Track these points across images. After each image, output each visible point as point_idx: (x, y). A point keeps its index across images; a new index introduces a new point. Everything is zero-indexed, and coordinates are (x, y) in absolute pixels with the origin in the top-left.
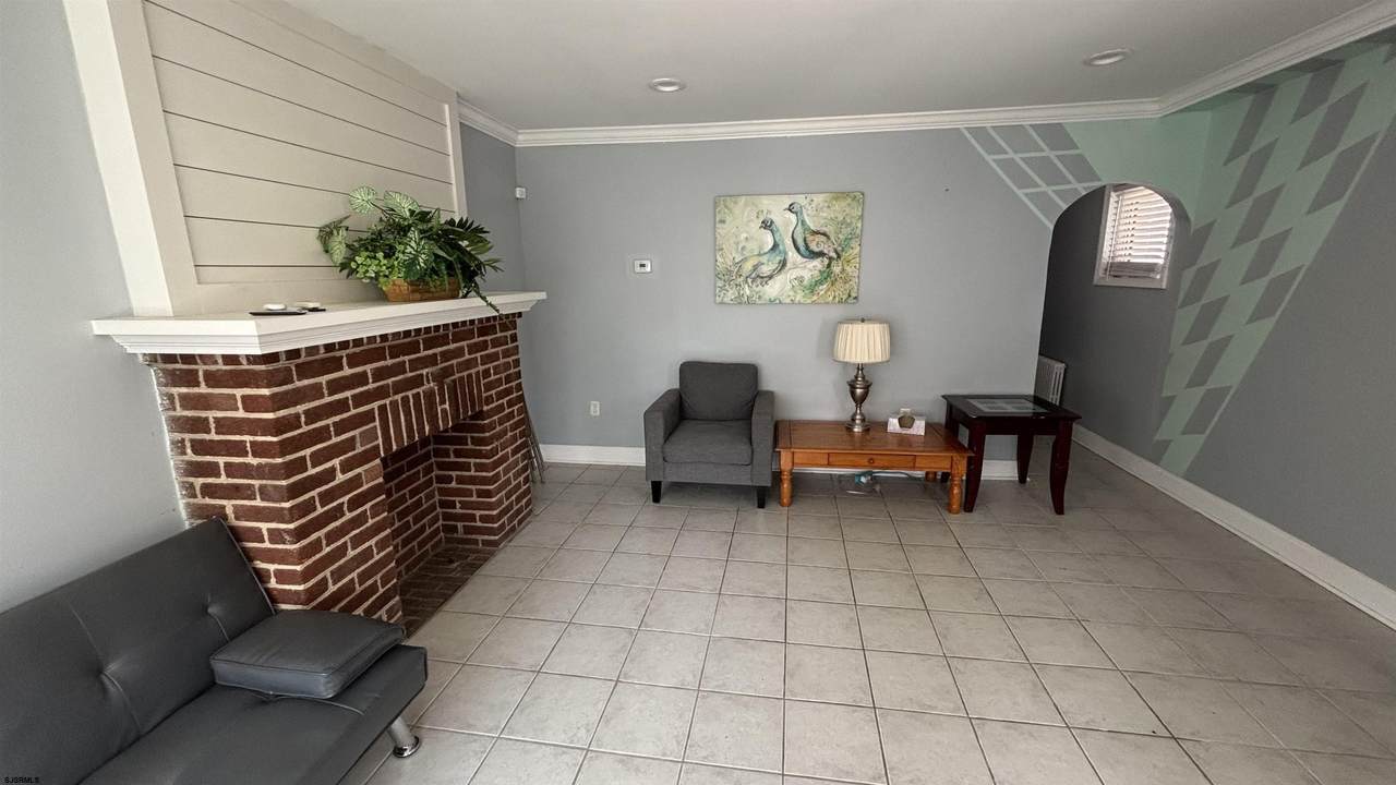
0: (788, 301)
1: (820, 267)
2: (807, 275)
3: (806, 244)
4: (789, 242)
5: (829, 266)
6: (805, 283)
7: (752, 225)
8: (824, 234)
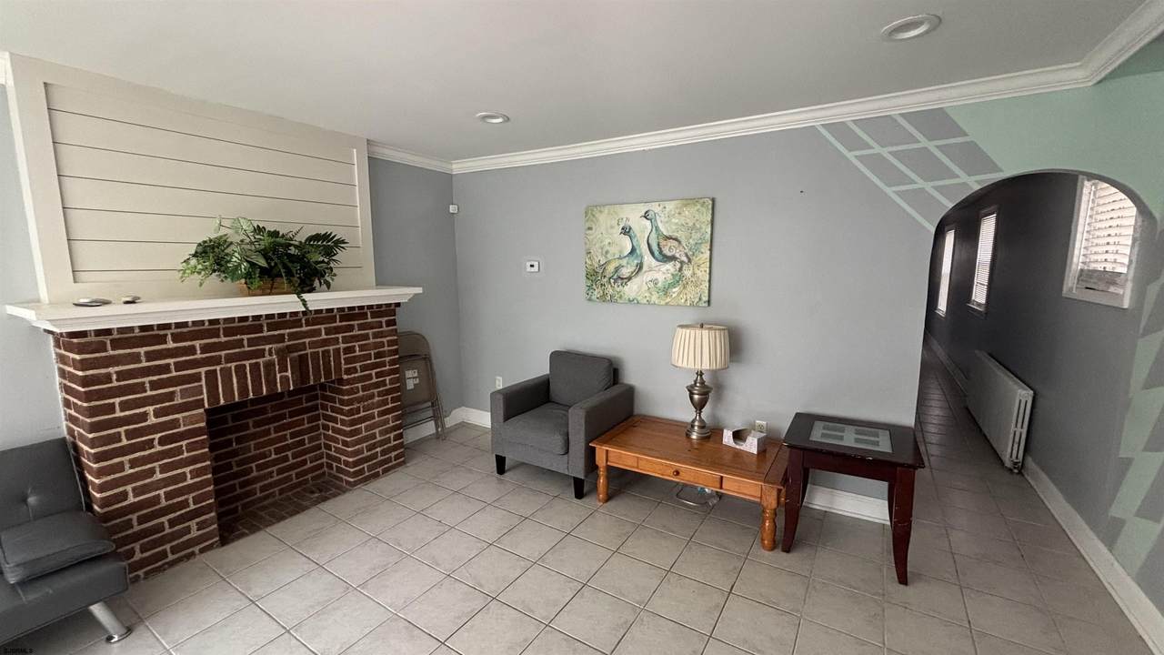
0: (645, 301)
1: (672, 270)
2: (660, 277)
3: (660, 248)
4: (645, 247)
5: (680, 269)
6: (660, 285)
7: (614, 231)
8: (676, 239)
